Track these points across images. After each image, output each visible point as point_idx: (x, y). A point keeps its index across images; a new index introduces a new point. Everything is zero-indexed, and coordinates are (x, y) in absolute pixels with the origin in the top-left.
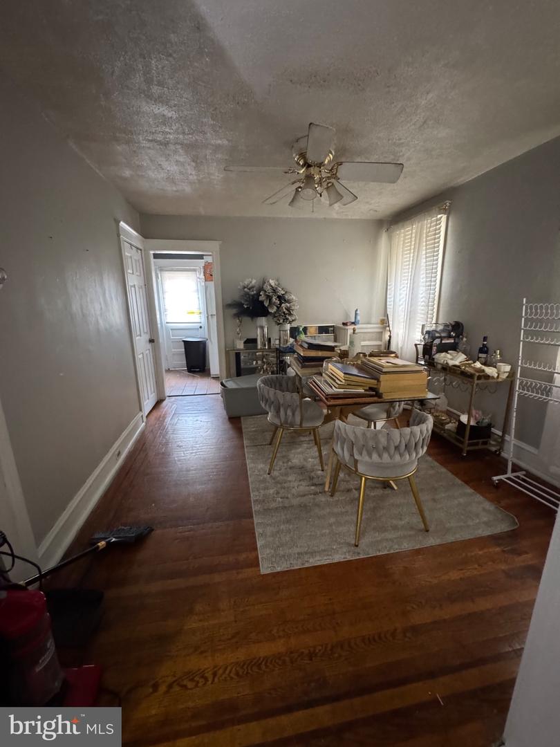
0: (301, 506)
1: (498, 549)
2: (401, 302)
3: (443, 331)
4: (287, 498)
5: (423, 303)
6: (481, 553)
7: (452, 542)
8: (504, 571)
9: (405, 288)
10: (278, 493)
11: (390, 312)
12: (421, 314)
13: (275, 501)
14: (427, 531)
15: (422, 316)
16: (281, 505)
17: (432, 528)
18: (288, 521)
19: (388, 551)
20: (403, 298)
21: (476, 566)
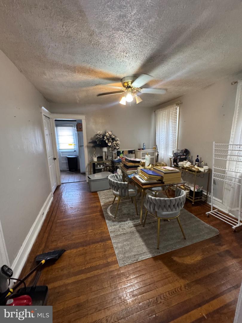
0: (131, 233)
1: (214, 244)
2: (162, 141)
3: (181, 152)
4: (125, 229)
5: (171, 141)
6: (208, 246)
7: (196, 243)
8: (218, 254)
9: (163, 135)
10: (120, 227)
11: (157, 144)
12: (171, 145)
13: (119, 231)
14: (185, 239)
15: (171, 146)
16: (122, 233)
17: (187, 238)
18: (127, 240)
19: (171, 250)
20: (163, 139)
21: (207, 253)
